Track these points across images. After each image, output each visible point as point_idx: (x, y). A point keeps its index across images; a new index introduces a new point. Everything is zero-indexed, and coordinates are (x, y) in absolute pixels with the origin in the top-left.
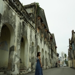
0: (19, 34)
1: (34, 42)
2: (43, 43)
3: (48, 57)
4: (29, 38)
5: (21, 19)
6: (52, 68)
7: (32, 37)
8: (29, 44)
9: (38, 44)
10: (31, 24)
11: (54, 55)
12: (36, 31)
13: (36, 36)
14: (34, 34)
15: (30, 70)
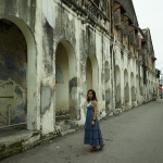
0: (82, 54)
1: (109, 60)
2: (125, 57)
3: (136, 84)
4: (99, 56)
5: (83, 23)
6: (144, 103)
7: (105, 52)
8: (100, 67)
9: (117, 63)
10: (101, 28)
12: (112, 38)
13: (111, 47)
14: (107, 45)
15: (104, 114)
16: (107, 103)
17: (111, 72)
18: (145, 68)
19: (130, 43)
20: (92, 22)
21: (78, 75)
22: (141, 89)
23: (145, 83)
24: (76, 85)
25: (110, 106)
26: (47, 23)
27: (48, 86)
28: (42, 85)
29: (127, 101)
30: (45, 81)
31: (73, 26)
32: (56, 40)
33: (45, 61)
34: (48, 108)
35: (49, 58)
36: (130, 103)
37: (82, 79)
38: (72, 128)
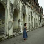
0: (22, 13)
1: (30, 15)
2: (35, 14)
3: (38, 22)
4: (27, 14)
5: (22, 4)
6: (40, 27)
7: (29, 12)
9: (32, 16)
10: (28, 5)
11: (42, 20)
12: (31, 8)
13: (31, 11)
14: (30, 10)
15: (28, 30)
16: (29, 27)
17: (31, 18)
18: (41, 18)
19: (37, 10)
20: (25, 4)
21: (21, 19)
22: (39, 23)
23: (40, 22)
24: (20, 22)
25: (30, 28)
26: (11, 3)
27: (11, 22)
28: (9, 21)
29: (35, 27)
30: (10, 20)
31: (19, 4)
32: (14, 8)
33: (10, 14)
34: (11, 28)
35: (11, 13)
36: (36, 27)
37: (22, 20)
38: (18, 34)
